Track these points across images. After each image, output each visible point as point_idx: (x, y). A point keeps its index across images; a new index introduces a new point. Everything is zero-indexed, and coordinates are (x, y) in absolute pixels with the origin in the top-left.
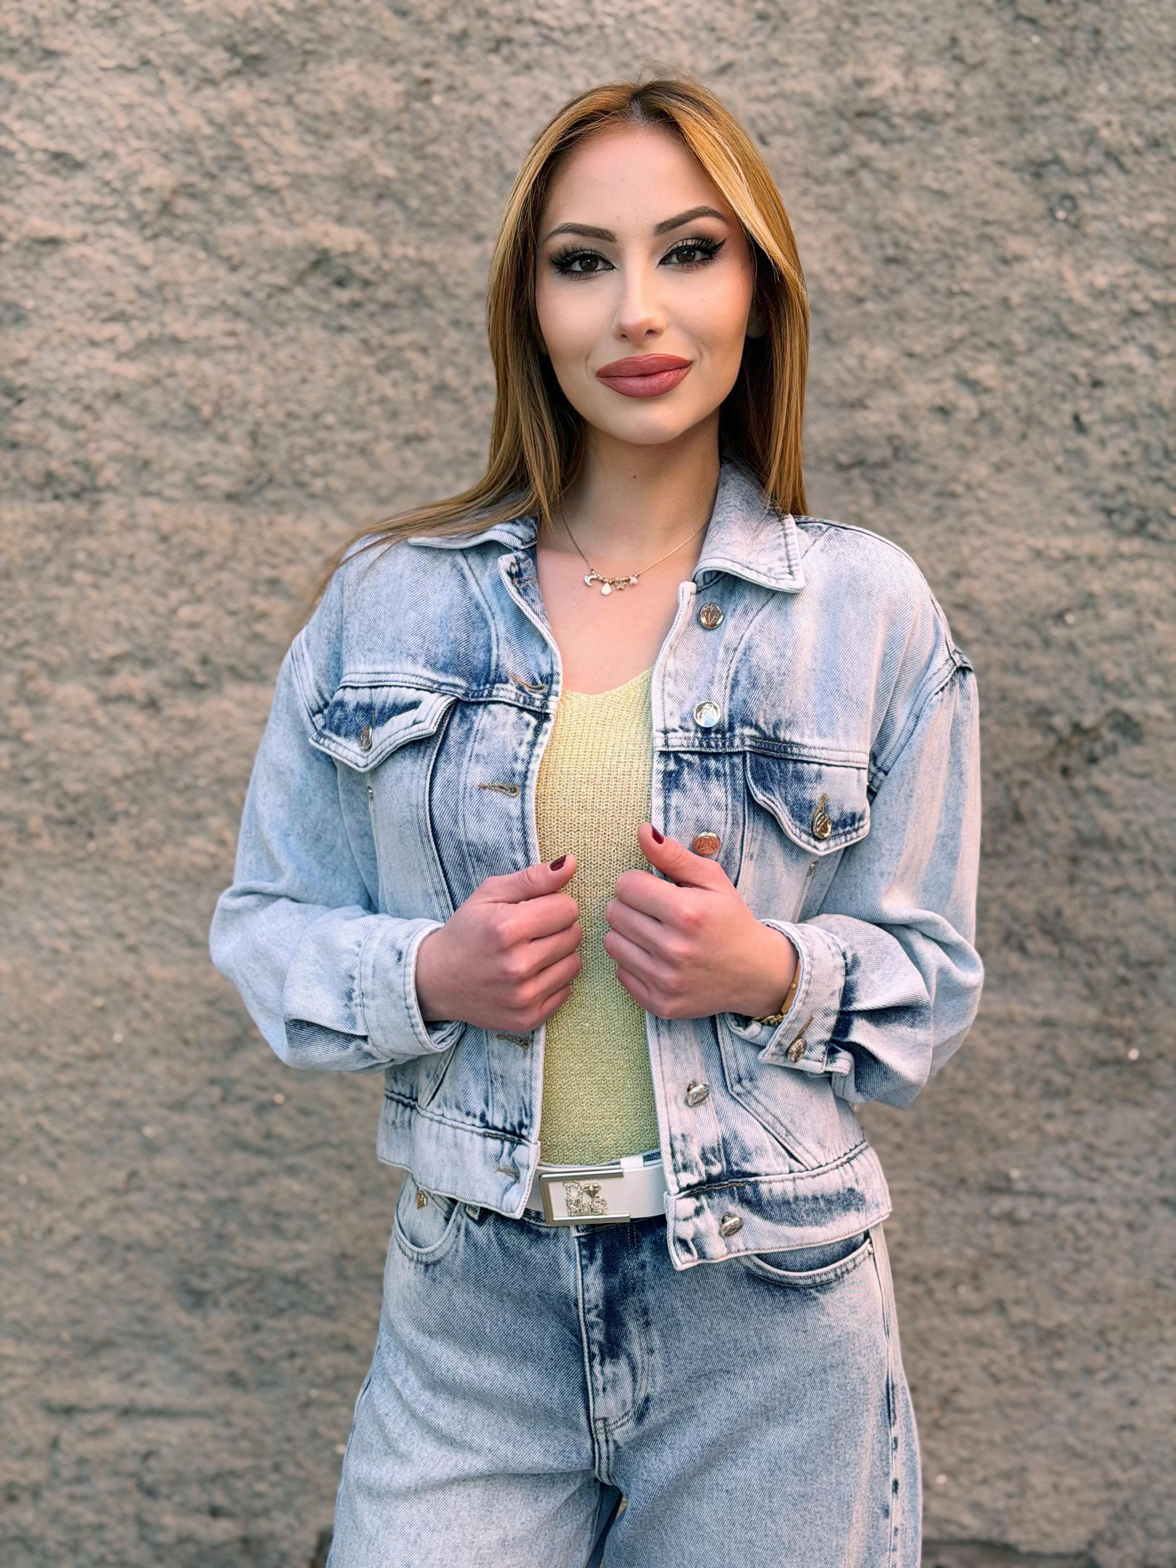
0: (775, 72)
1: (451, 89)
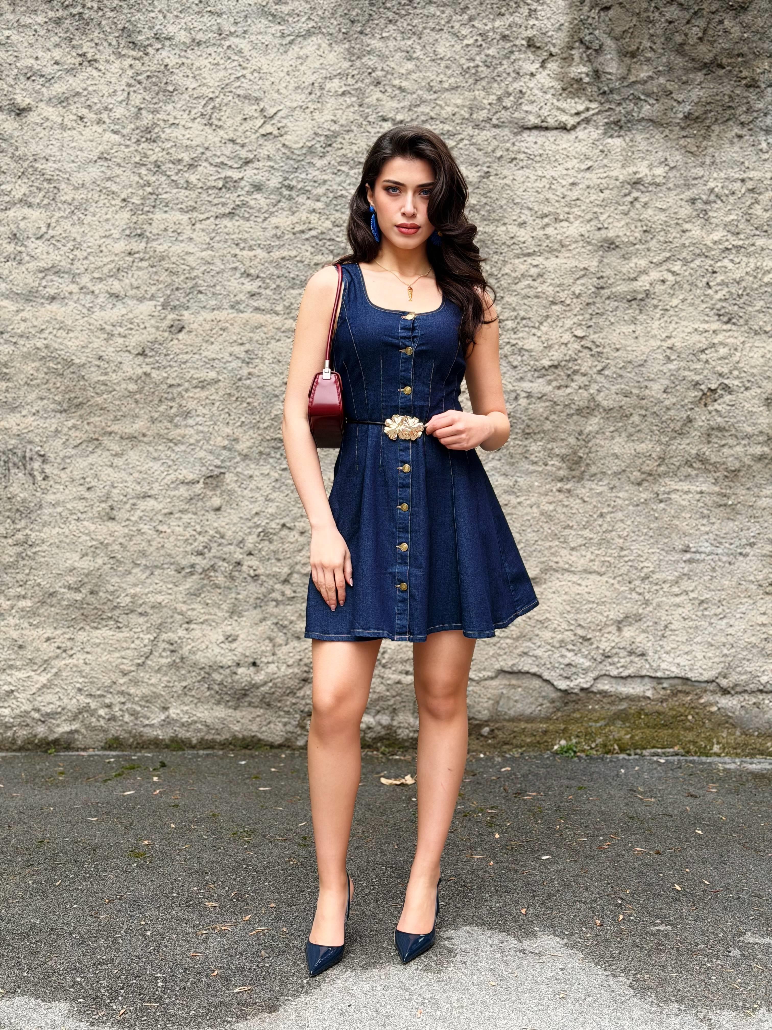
0: (606, 169)
1: (497, 175)
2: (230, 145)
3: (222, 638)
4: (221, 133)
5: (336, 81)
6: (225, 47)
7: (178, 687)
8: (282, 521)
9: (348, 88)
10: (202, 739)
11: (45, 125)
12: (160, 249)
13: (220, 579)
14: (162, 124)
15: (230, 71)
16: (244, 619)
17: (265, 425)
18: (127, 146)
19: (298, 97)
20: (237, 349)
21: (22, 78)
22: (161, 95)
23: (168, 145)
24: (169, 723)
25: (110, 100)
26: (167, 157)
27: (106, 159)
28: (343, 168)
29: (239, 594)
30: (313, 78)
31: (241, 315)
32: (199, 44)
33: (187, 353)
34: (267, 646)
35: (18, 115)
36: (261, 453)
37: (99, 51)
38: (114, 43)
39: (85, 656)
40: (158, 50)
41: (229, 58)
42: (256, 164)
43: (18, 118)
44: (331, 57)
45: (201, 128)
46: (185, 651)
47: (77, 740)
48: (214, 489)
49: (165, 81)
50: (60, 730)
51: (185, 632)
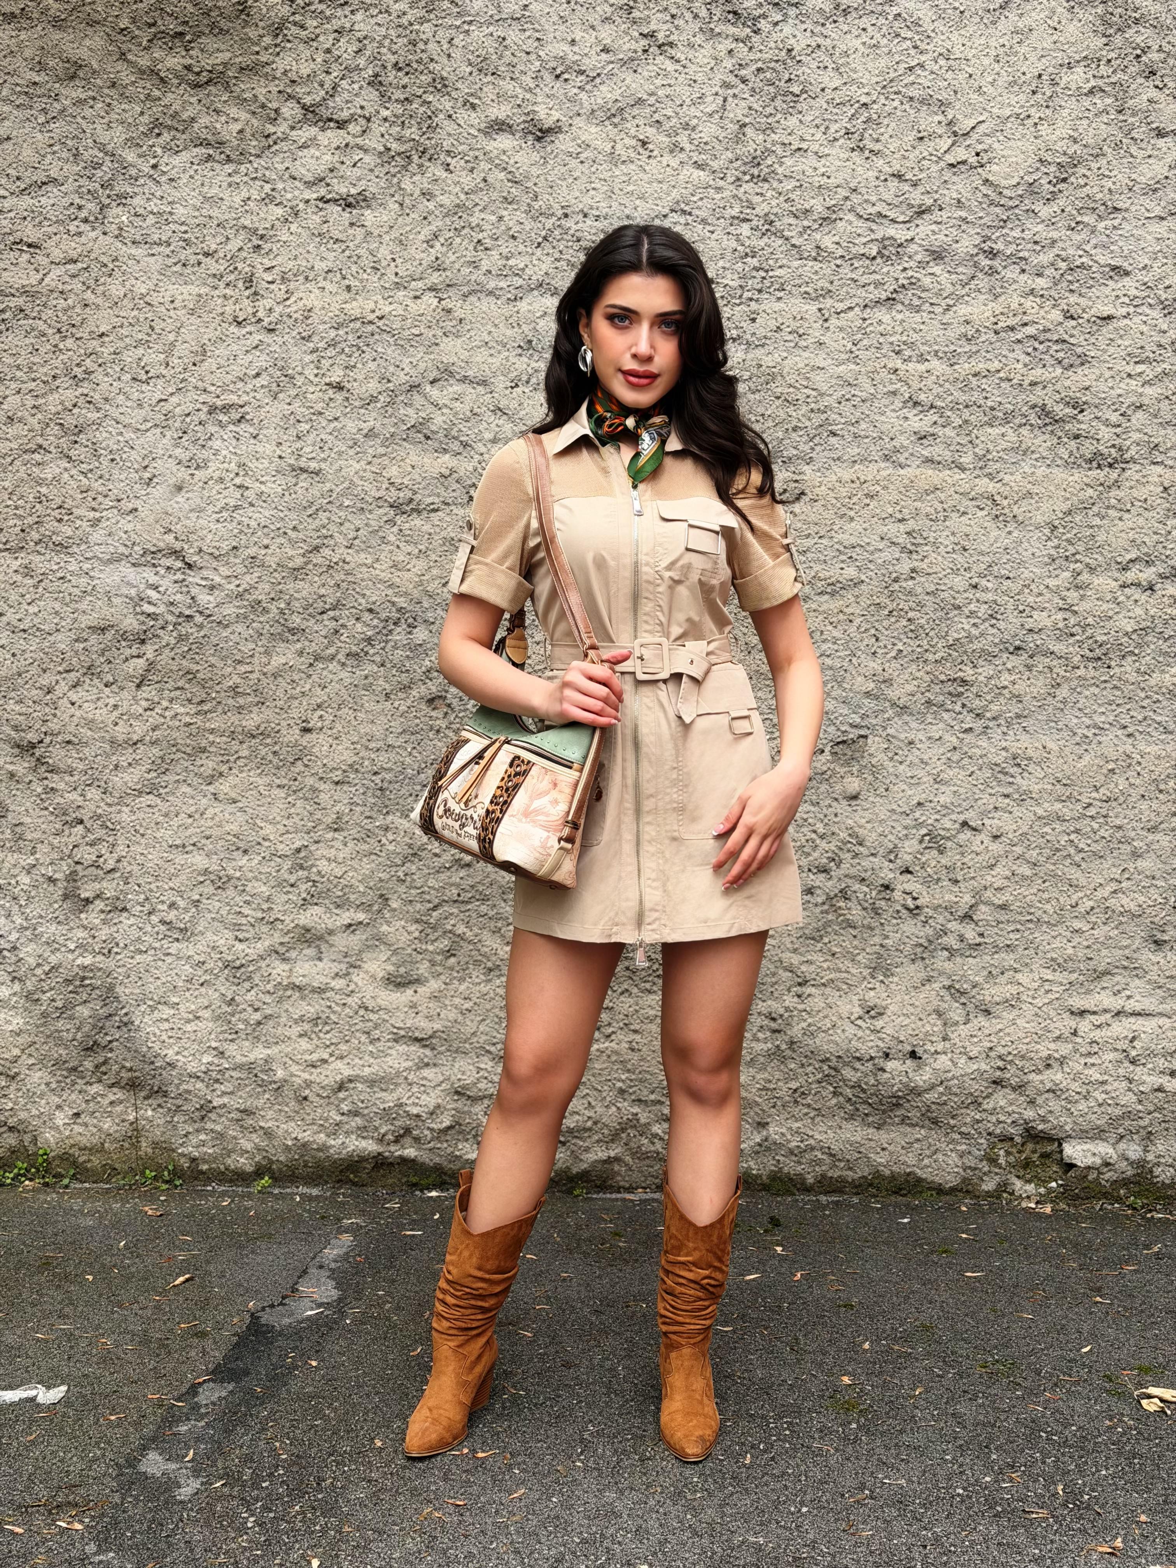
2: (893, 183)
3: (858, 1011)
4: (880, 162)
5: (1079, 70)
6: (890, 17)
7: (784, 1090)
8: (962, 818)
9: (1100, 83)
10: (823, 1176)
11: (583, 156)
12: (768, 361)
13: (856, 913)
14: (779, 150)
15: (897, 58)
16: (896, 979)
17: (938, 656)
18: (719, 189)
19: (1014, 100)
20: (894, 530)
21: (548, 77)
22: (778, 102)
23: (789, 185)
24: (768, 1149)
25: (693, 111)
26: (786, 206)
27: (684, 212)
28: (1086, 219)
29: (887, 937)
30: (1040, 66)
31: (902, 472)
32: (846, 12)
33: (808, 536)
34: (934, 1025)
35: (539, 139)
36: (929, 702)
37: (677, 28)
38: (703, 13)
39: (632, 1036)
40: (776, 24)
41: (898, 35)
42: (937, 215)
43: (538, 145)
44: (1072, 30)
45: (844, 155)
46: (796, 1031)
47: (618, 1173)
48: (847, 763)
49: (787, 77)
50: (591, 1157)
51: (796, 999)
